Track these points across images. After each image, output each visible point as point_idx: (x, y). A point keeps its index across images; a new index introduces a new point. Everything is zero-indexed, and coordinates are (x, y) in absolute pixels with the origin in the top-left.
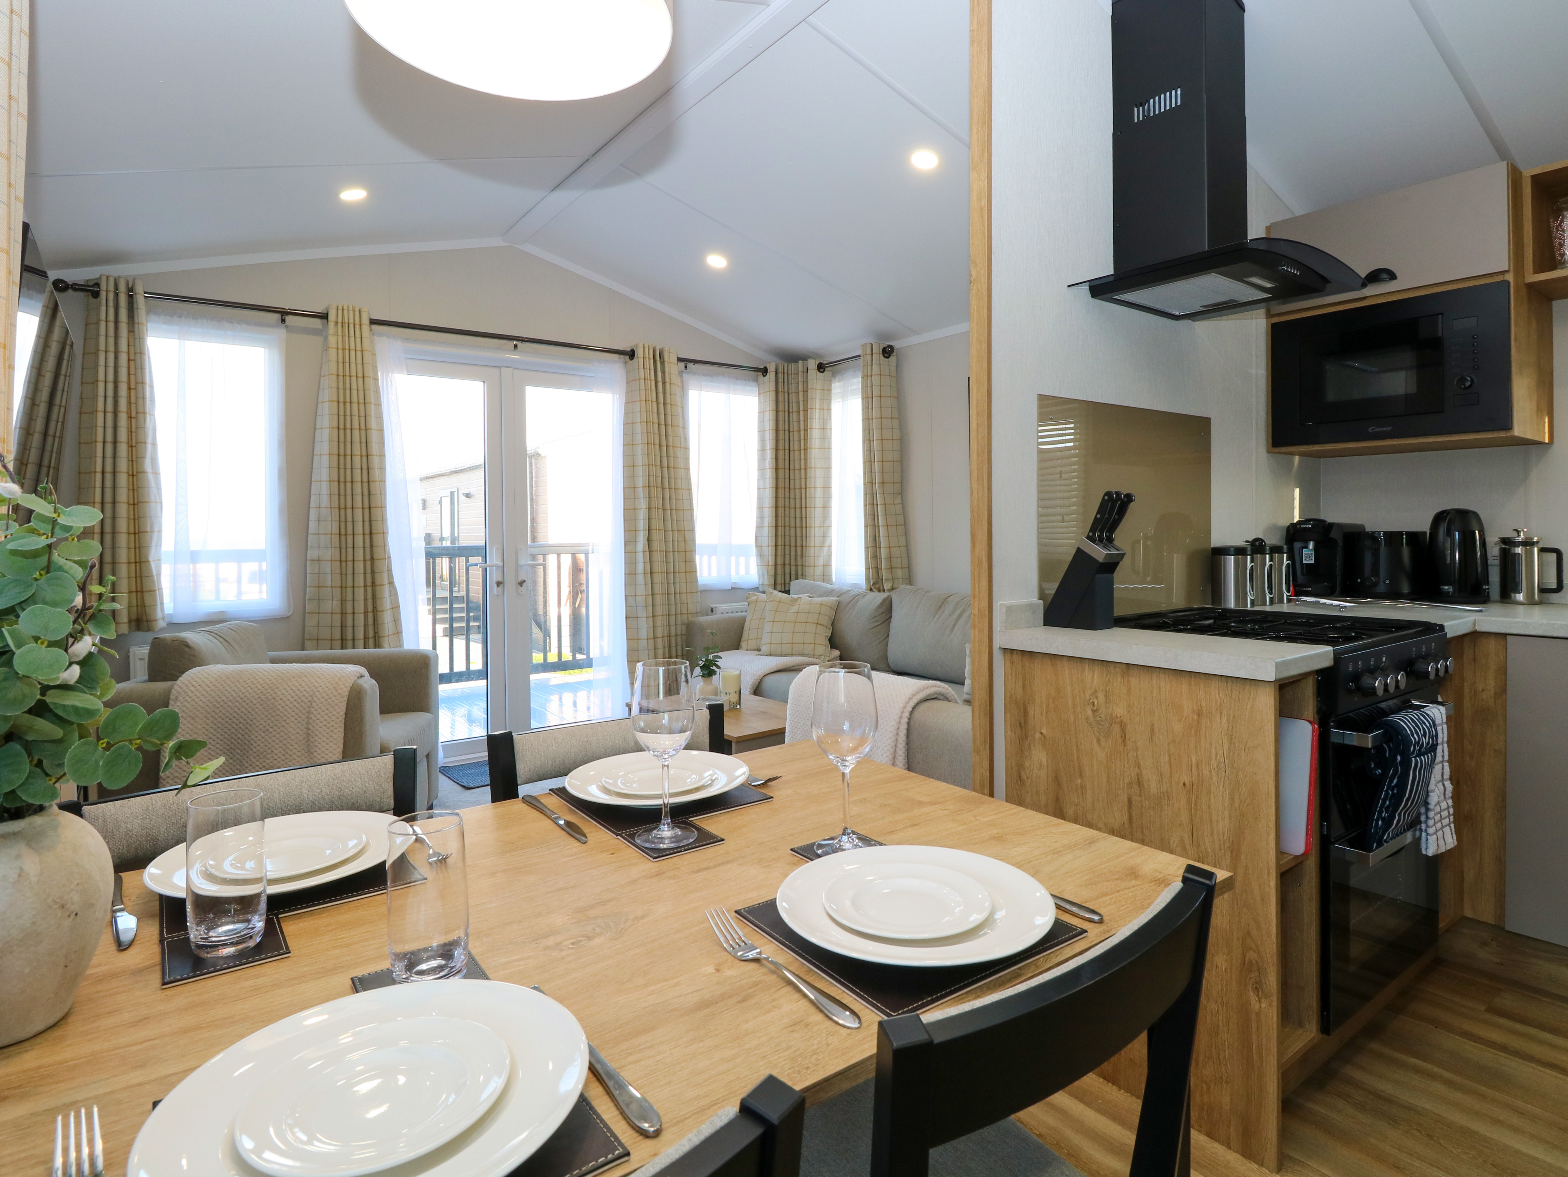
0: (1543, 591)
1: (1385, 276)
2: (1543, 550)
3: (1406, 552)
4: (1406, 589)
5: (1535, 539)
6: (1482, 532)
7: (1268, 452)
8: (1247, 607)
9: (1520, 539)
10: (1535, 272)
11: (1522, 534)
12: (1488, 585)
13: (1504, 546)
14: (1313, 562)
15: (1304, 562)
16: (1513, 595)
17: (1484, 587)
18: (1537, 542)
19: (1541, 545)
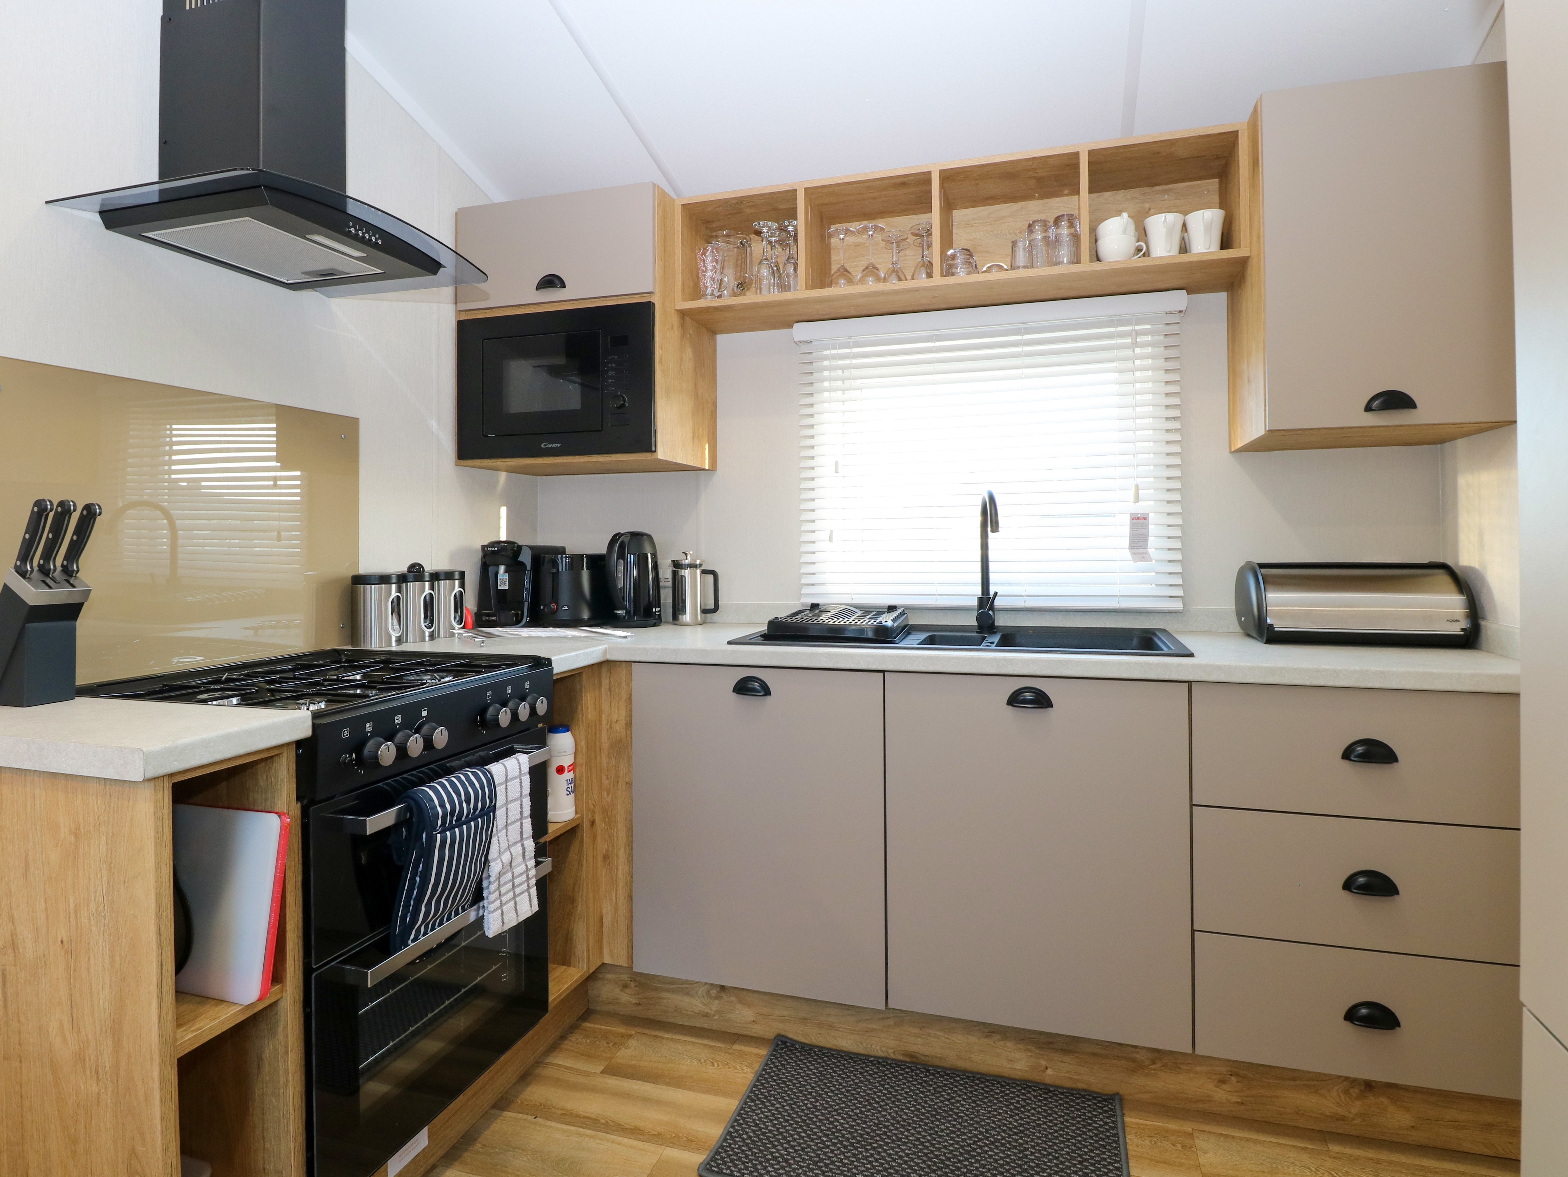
0: (705, 611)
1: (557, 281)
2: (704, 572)
3: (585, 575)
4: (586, 615)
5: (698, 562)
6: (654, 555)
7: (456, 465)
8: (390, 645)
9: (687, 562)
10: (684, 300)
11: (689, 557)
12: (659, 607)
13: (674, 569)
14: (507, 588)
15: (499, 588)
16: (680, 616)
17: (654, 610)
18: (701, 565)
19: (703, 568)
